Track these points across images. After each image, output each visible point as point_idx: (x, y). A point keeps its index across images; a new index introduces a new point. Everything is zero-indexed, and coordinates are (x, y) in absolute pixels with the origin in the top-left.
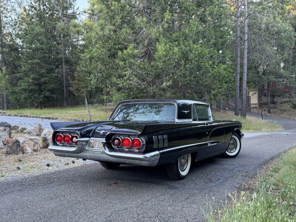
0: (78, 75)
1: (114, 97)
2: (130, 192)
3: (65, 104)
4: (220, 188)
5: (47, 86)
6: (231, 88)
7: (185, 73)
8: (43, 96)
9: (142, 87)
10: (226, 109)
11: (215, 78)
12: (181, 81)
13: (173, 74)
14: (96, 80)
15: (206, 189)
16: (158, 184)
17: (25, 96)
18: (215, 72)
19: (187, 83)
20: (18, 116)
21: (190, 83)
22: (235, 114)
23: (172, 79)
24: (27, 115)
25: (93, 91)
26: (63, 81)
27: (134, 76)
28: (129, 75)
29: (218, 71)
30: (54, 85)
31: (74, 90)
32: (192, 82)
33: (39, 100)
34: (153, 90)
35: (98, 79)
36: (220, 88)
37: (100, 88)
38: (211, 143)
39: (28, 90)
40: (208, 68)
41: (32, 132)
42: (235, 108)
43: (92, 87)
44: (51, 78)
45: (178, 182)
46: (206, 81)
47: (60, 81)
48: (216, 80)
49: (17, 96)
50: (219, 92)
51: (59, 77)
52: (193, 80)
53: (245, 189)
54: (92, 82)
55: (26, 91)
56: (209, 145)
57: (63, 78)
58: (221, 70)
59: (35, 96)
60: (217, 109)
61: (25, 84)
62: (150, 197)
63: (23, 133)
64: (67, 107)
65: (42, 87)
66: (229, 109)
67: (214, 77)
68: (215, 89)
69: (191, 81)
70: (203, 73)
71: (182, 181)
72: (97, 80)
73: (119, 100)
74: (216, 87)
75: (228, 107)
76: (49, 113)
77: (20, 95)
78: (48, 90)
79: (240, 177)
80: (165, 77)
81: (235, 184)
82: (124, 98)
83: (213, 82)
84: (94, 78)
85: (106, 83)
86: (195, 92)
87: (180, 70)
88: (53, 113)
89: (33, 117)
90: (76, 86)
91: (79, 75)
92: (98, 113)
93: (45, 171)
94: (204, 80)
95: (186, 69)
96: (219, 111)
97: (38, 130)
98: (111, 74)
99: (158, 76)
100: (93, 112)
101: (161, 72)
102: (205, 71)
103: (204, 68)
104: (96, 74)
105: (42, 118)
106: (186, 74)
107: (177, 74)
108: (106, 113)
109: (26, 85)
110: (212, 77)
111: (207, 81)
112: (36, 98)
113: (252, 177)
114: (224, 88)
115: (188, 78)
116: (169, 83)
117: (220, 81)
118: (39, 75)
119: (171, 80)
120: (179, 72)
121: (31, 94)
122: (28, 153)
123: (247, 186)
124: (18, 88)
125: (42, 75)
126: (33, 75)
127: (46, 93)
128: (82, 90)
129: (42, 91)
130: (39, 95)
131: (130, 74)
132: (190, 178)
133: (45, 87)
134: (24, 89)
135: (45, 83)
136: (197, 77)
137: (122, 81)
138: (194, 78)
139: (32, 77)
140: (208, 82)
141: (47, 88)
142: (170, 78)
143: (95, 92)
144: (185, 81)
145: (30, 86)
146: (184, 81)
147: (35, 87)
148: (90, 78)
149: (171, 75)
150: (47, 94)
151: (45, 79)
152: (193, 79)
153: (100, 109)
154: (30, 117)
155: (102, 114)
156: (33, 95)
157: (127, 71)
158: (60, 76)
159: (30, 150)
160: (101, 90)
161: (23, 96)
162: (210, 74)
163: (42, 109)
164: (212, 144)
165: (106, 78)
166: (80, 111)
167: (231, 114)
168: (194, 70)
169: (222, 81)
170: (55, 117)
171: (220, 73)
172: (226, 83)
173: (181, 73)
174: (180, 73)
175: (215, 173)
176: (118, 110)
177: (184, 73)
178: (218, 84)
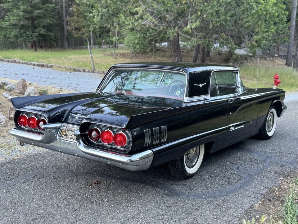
0: (77, 9)
1: (126, 39)
2: (114, 200)
3: (66, 44)
4: (239, 195)
5: (42, 22)
6: (281, 31)
7: (219, 10)
8: (38, 34)
9: (160, 28)
10: (275, 57)
11: (260, 18)
12: (212, 21)
13: (201, 11)
14: (100, 17)
15: (219, 196)
16: (155, 186)
17: (15, 33)
18: (261, 9)
19: (220, 25)
20: (4, 61)
21: (224, 24)
22: (286, 64)
23: (200, 19)
24: (15, 61)
25: (97, 32)
26: (63, 14)
27: (148, 14)
28: (141, 12)
29: (264, 8)
30: (51, 20)
31: (72, 29)
32: (228, 24)
33: (32, 39)
34: (173, 33)
35: (102, 15)
36: (266, 32)
37: (106, 27)
38: (236, 126)
39: (18, 25)
40: (251, 4)
41: (14, 89)
42: (287, 56)
43: (95, 26)
44: (46, 10)
45: (183, 182)
46: (247, 22)
47: (59, 13)
48: (262, 20)
49: (6, 33)
50: (264, 38)
51: (58, 9)
52: (229, 20)
53: (273, 198)
54: (95, 20)
55: (16, 27)
56: (233, 129)
57: (62, 10)
58: (268, 6)
59: (27, 35)
60: (262, 56)
61: (14, 18)
62: (139, 210)
63: (4, 89)
64: (69, 48)
65: (36, 22)
66: (280, 56)
67: (259, 16)
68: (259, 34)
69: (226, 21)
70: (245, 10)
71: (187, 182)
72: (102, 18)
73: (132, 43)
74: (261, 30)
75: (278, 54)
76: (44, 58)
77: (10, 32)
78: (44, 27)
79: (271, 174)
80: (191, 16)
81: (263, 188)
82: (138, 40)
83: (257, 23)
84: (96, 14)
85: (113, 22)
86: (231, 36)
87: (212, 6)
88: (48, 58)
89: (23, 63)
90: (74, 24)
91: (79, 9)
92: (106, 59)
93: (15, 155)
94: (245, 20)
95: (220, 5)
96: (265, 59)
97: (21, 87)
98: (119, 9)
99: (182, 14)
100: (100, 57)
101: (186, 8)
102: (247, 8)
103: (245, 4)
104: (100, 9)
105: (34, 65)
106: (220, 12)
107: (207, 12)
108: (115, 60)
109: (15, 20)
110: (255, 17)
111: (249, 22)
112: (29, 37)
113: (288, 176)
114: (271, 32)
115: (223, 17)
116: (195, 24)
117: (267, 22)
118: (32, 7)
119: (198, 21)
120: (210, 9)
121: (22, 31)
122: (2, 122)
123: (277, 193)
124: (6, 23)
125: (35, 7)
126: (24, 6)
127: (41, 30)
128: (83, 30)
129: (35, 27)
130: (33, 32)
131: (143, 11)
132: (201, 176)
133: (40, 22)
134: (13, 25)
135: (39, 17)
136: (235, 16)
137: (132, 20)
138: (231, 16)
139: (23, 9)
140: (250, 24)
141: (42, 24)
142: (198, 17)
143: (99, 33)
144: (218, 22)
145: (20, 20)
146: (216, 21)
147: (26, 22)
148: (91, 15)
149: (199, 13)
150: (42, 32)
151: (39, 11)
152: (229, 18)
153: (109, 54)
154: (19, 63)
155: (110, 61)
156: (25, 32)
157: (139, 6)
158: (58, 7)
159: (4, 118)
160: (107, 31)
161: (13, 33)
162: (254, 11)
163: (36, 51)
164: (237, 128)
165: (113, 15)
166: (83, 56)
167: (281, 63)
168: (231, 5)
169: (269, 22)
170: (50, 65)
171: (268, 10)
172: (275, 24)
173: (213, 10)
174: (211, 11)
175: (238, 167)
176: (109, 77)
177: (217, 10)
178: (263, 26)
